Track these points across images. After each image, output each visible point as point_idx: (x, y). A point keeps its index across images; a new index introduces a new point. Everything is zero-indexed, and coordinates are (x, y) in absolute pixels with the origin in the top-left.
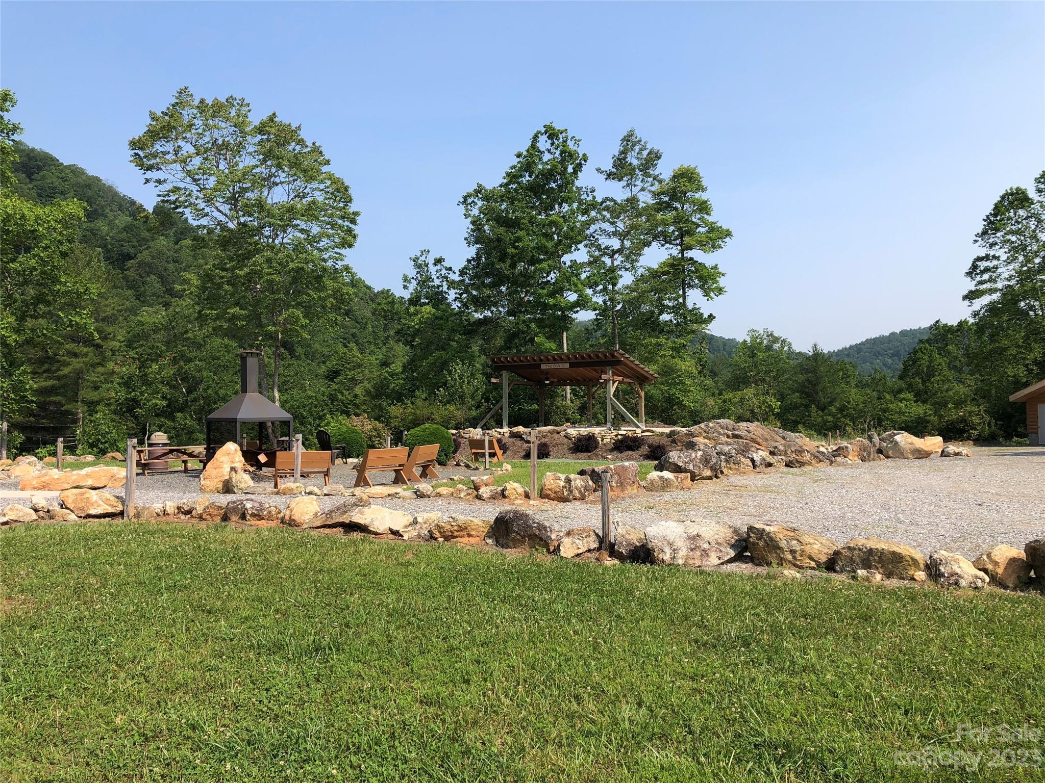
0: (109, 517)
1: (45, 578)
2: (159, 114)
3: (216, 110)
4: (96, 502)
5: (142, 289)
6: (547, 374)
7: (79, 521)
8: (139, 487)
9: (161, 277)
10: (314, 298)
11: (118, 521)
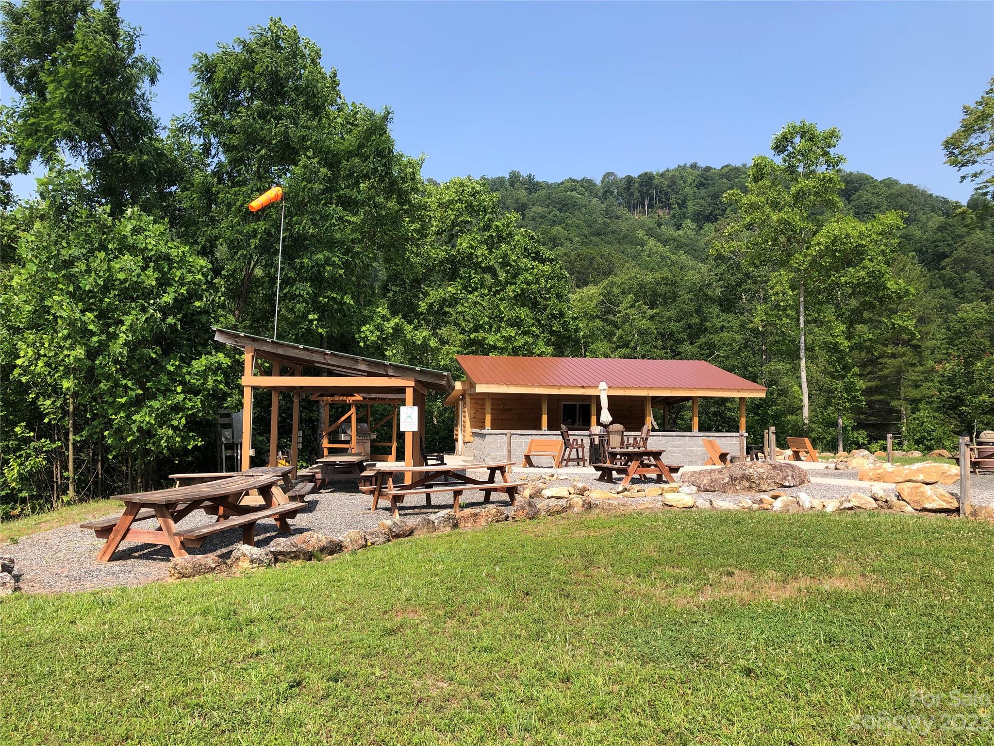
0: (945, 512)
1: (892, 562)
2: (973, 106)
4: (930, 496)
5: (961, 286)
7: (916, 513)
8: (974, 485)
9: (979, 271)
11: (954, 517)
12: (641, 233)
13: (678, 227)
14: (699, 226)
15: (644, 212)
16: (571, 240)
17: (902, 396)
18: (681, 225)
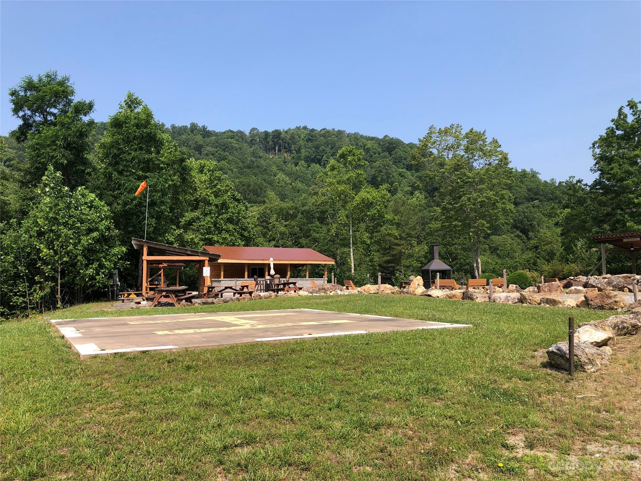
2: (422, 139)
3: (446, 132)
6: (632, 244)
10: (491, 213)
12: (274, 168)
13: (296, 165)
14: (308, 165)
15: (275, 154)
16: (232, 171)
17: (402, 265)
18: (298, 163)
